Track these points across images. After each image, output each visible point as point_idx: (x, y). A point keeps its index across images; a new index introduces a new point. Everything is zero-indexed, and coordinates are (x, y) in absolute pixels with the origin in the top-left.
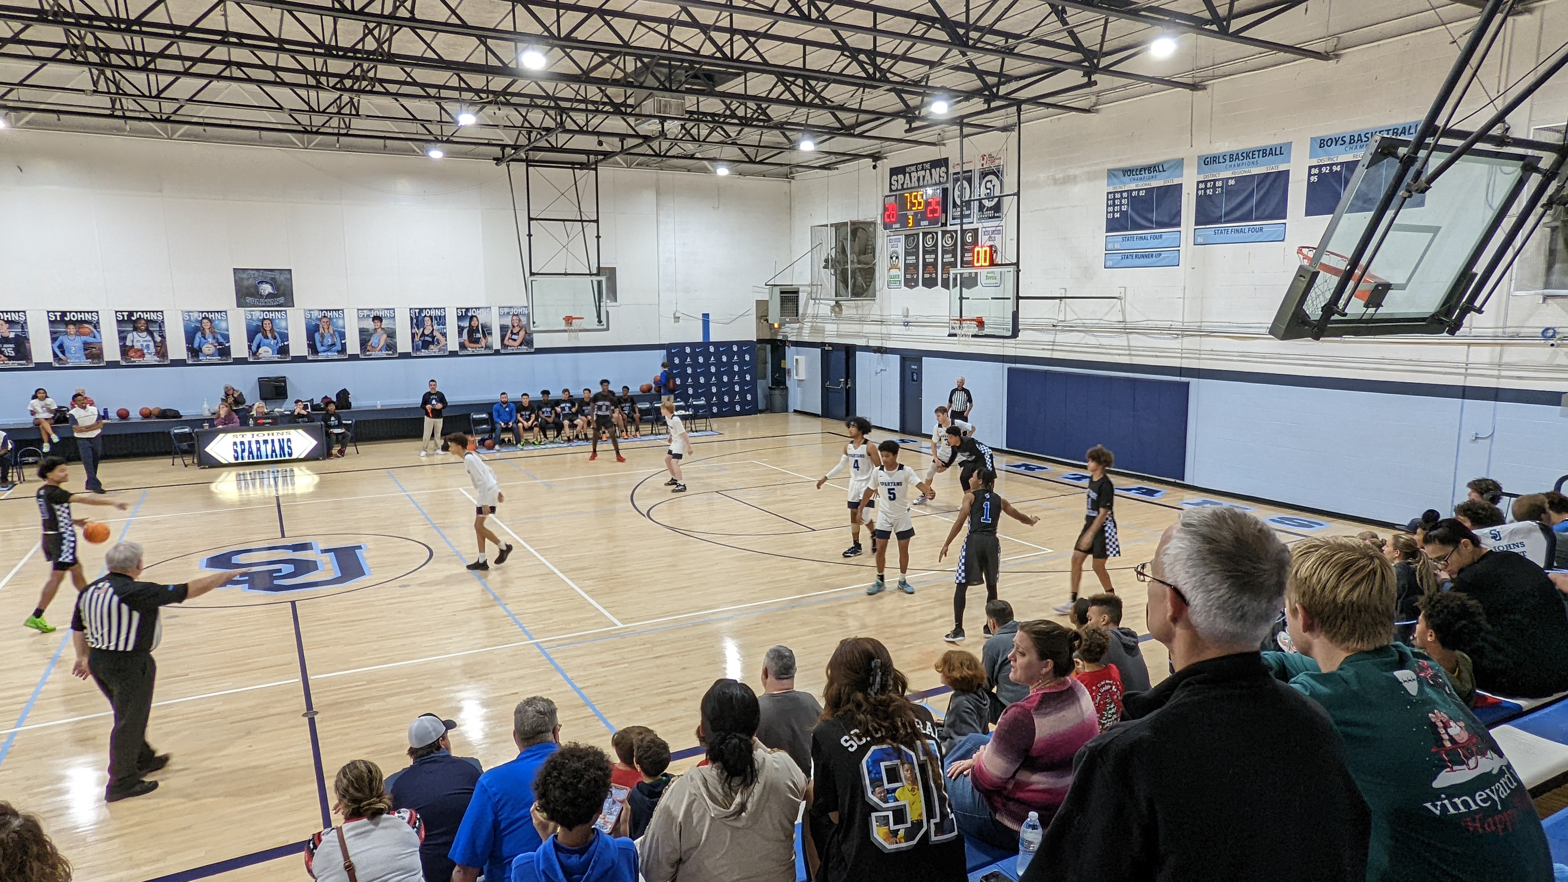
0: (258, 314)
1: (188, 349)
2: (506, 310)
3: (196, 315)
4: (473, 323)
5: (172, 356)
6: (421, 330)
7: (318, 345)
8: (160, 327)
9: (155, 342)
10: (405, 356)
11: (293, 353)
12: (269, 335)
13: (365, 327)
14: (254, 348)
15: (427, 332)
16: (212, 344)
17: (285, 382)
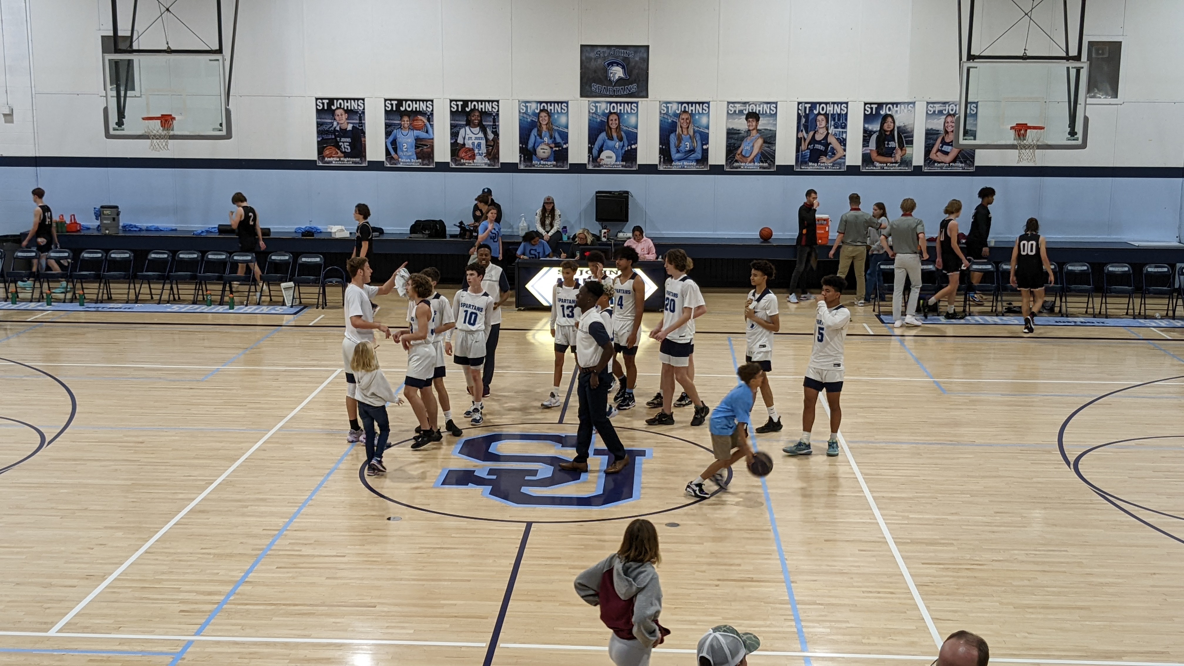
0: (604, 106)
1: (522, 150)
2: (938, 108)
3: (534, 106)
4: (886, 126)
5: (502, 160)
6: (811, 133)
7: (673, 150)
8: (495, 120)
9: (487, 140)
10: (786, 170)
11: (641, 159)
12: (615, 135)
13: (735, 127)
14: (595, 152)
15: (819, 137)
16: (548, 144)
17: (627, 198)
